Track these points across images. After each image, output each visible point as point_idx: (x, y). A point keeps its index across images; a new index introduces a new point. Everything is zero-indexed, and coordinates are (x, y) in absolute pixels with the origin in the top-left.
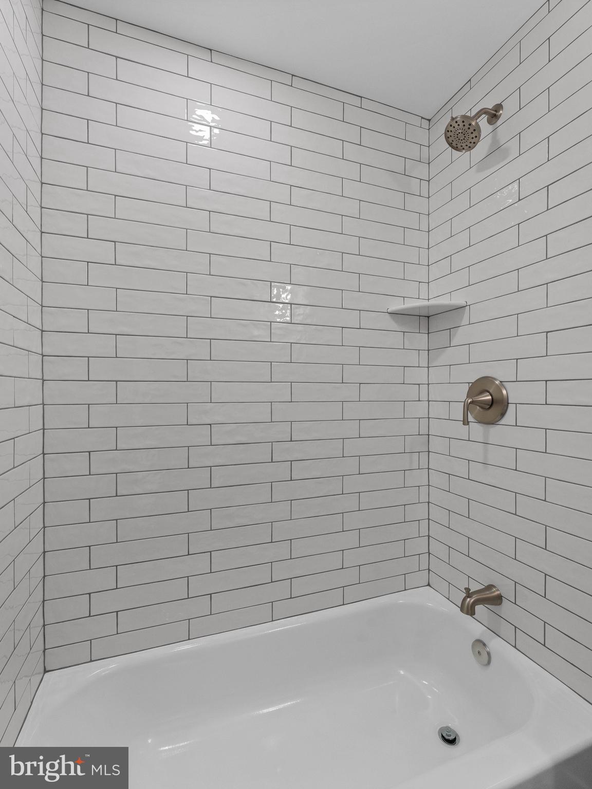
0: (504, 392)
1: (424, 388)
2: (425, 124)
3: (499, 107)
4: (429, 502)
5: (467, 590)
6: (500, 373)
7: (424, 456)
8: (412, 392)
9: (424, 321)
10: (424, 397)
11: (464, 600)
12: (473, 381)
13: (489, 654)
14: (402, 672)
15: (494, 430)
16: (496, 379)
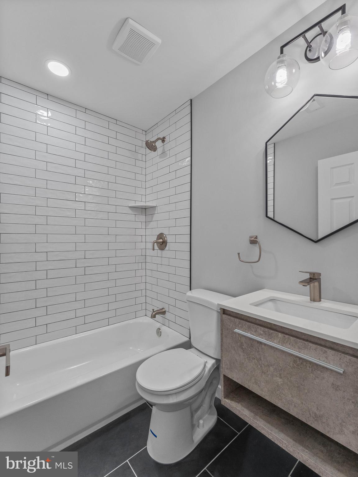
0: (166, 239)
1: (144, 237)
2: (144, 133)
3: (164, 138)
4: (146, 282)
5: (153, 310)
6: (165, 232)
7: (144, 264)
8: (139, 239)
9: (144, 210)
10: (144, 240)
11: (152, 313)
12: (158, 235)
13: (161, 332)
14: (131, 348)
15: (164, 252)
16: (164, 234)
